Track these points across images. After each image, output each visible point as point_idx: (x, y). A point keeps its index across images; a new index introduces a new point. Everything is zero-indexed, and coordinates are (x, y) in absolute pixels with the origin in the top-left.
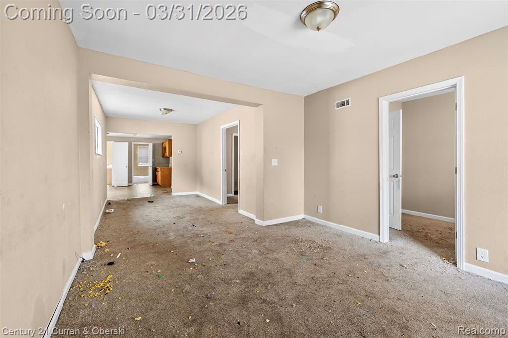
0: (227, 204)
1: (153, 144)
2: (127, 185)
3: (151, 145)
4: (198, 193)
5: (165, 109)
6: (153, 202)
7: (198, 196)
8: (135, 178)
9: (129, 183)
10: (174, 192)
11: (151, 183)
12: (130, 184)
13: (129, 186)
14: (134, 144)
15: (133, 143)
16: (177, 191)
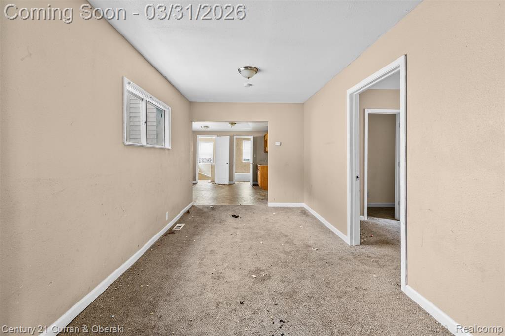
0: (361, 244)
1: (254, 138)
2: (228, 184)
3: (252, 138)
4: (304, 205)
5: (246, 68)
6: (238, 216)
7: (304, 212)
8: (236, 176)
9: (230, 181)
10: (271, 202)
11: (251, 182)
12: (232, 183)
13: (230, 185)
14: (236, 139)
15: (235, 137)
16: (275, 201)
